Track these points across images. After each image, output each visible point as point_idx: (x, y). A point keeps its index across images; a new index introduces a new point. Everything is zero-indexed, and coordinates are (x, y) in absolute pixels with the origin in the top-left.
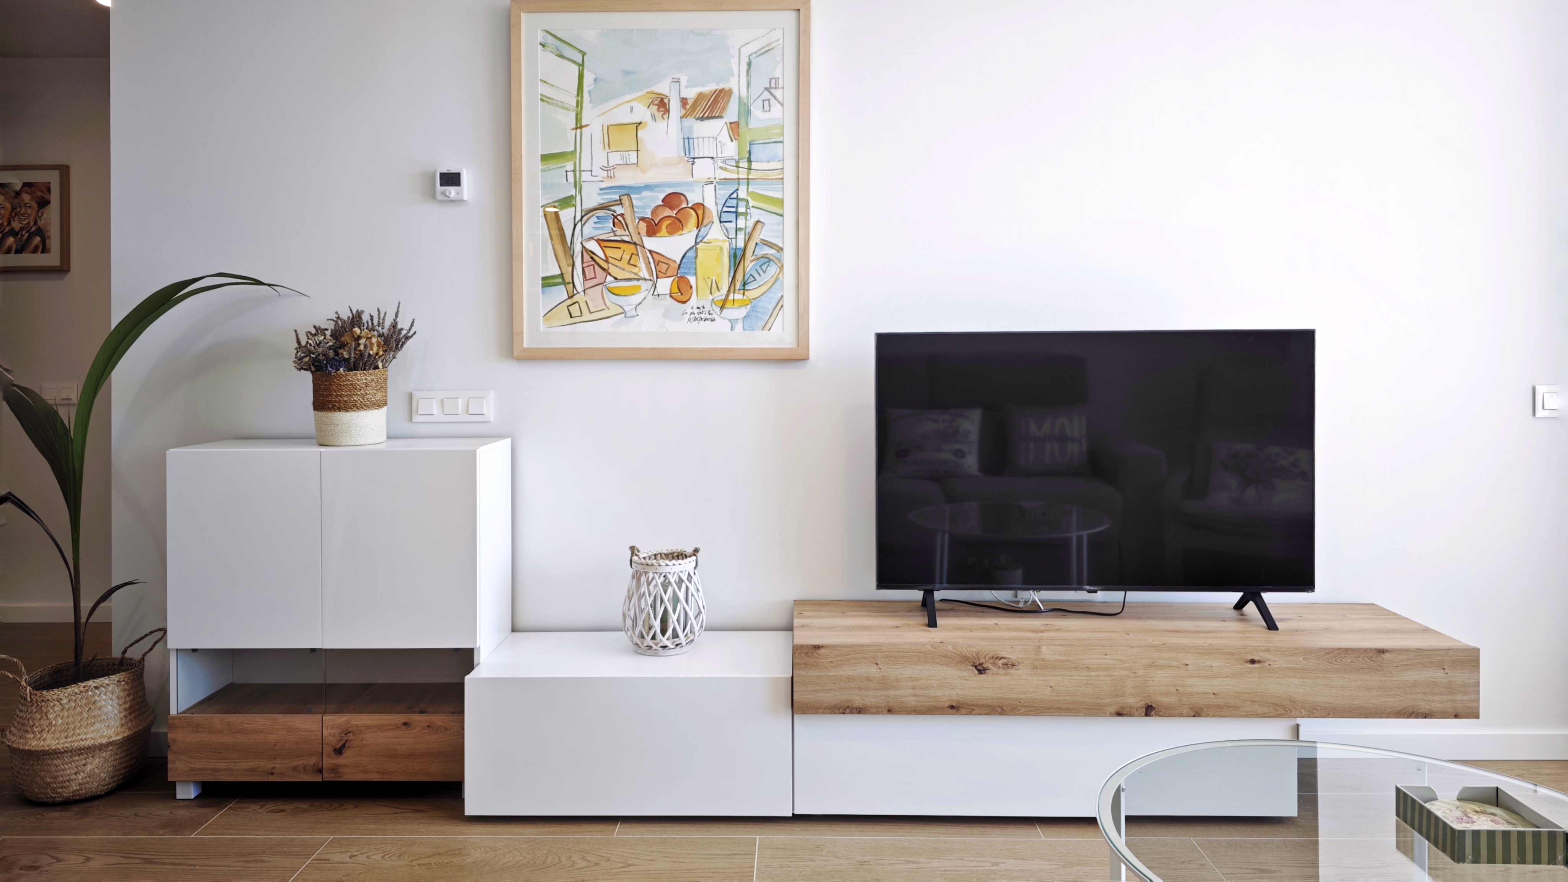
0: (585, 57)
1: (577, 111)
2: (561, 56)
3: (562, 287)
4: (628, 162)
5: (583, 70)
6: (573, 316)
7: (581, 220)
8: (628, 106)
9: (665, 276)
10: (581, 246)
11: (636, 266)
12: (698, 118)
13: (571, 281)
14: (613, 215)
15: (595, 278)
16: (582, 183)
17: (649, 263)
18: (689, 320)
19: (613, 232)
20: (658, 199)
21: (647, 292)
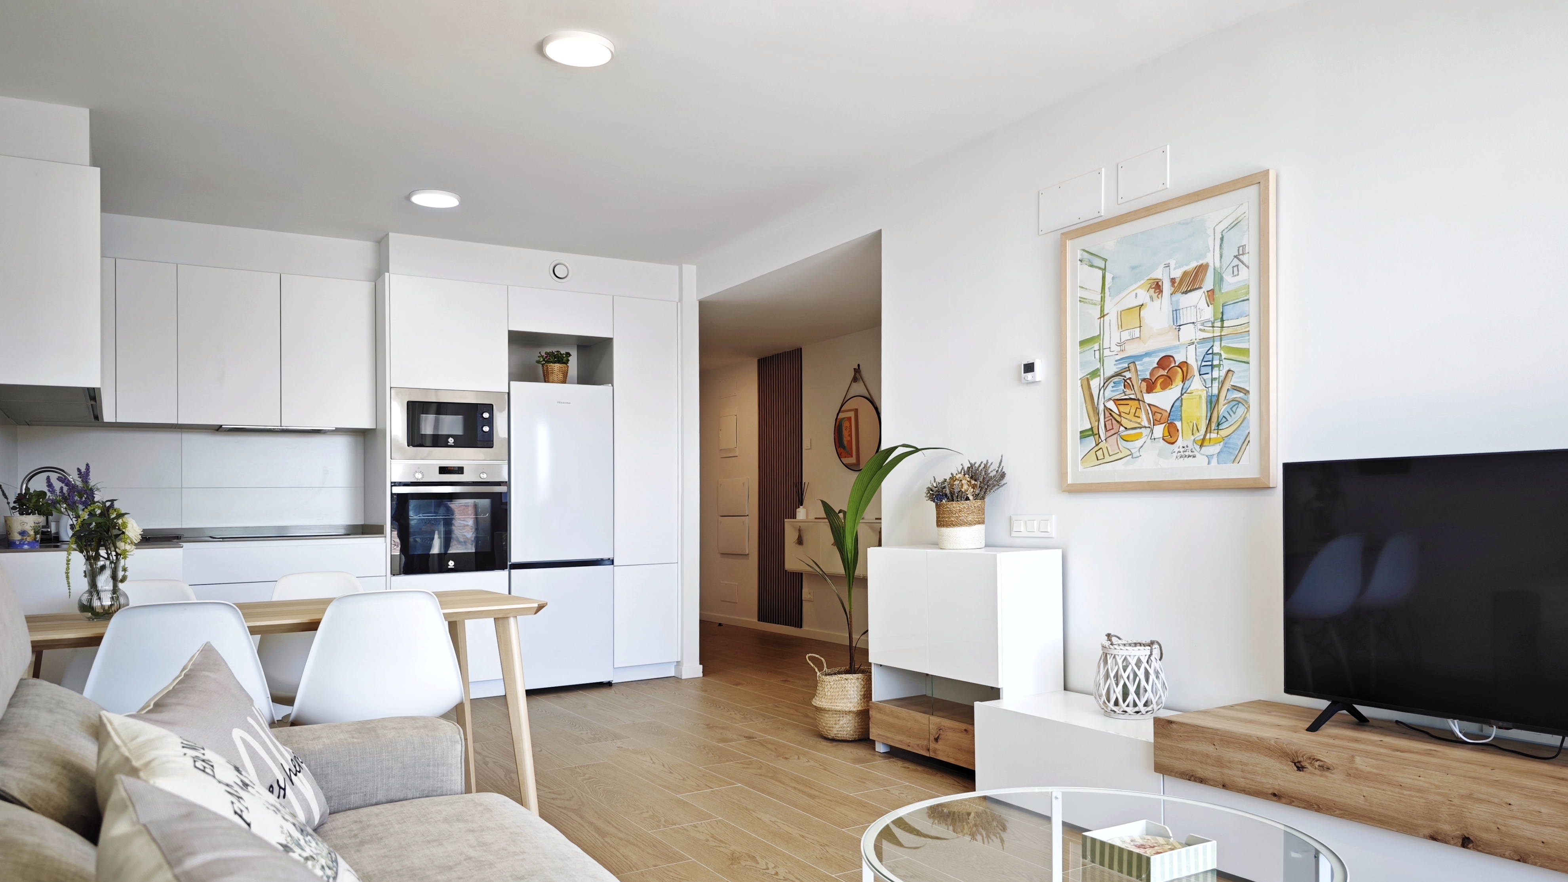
0: (1106, 263)
1: (1101, 304)
2: (1092, 266)
3: (1092, 437)
4: (1134, 337)
5: (1105, 273)
6: (1099, 459)
7: (1104, 386)
8: (1134, 293)
9: (1159, 423)
10: (1103, 405)
11: (1139, 417)
12: (1183, 292)
13: (1097, 433)
14: (1124, 379)
15: (1113, 429)
16: (1104, 358)
17: (1149, 414)
18: (1177, 457)
19: (1124, 392)
20: (1154, 362)
21: (1147, 437)
